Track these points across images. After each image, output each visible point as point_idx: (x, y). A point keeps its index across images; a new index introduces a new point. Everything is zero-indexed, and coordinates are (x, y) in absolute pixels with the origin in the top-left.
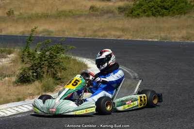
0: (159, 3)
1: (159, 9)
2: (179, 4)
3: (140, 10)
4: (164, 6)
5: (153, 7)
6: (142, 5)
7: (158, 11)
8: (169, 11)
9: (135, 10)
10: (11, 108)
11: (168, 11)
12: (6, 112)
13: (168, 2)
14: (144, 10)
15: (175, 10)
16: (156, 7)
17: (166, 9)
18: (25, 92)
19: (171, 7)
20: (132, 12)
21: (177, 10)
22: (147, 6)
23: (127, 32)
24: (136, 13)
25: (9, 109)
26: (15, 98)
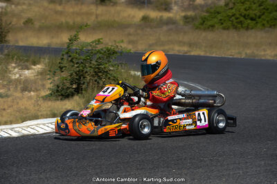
0: (242, 10)
1: (242, 19)
2: (270, 13)
3: (215, 20)
4: (248, 15)
5: (233, 16)
6: (218, 13)
7: (241, 22)
8: (257, 23)
9: (207, 20)
10: (44, 124)
11: (254, 22)
12: (37, 128)
13: (255, 10)
14: (221, 20)
15: (265, 22)
16: (238, 16)
17: (252, 19)
18: (60, 107)
19: (259, 17)
20: (204, 22)
21: (268, 22)
22: (225, 15)
23: (196, 48)
24: (210, 23)
25: (41, 126)
26: (49, 113)
